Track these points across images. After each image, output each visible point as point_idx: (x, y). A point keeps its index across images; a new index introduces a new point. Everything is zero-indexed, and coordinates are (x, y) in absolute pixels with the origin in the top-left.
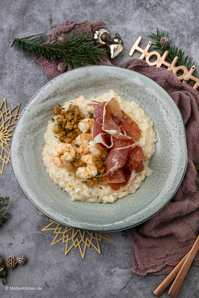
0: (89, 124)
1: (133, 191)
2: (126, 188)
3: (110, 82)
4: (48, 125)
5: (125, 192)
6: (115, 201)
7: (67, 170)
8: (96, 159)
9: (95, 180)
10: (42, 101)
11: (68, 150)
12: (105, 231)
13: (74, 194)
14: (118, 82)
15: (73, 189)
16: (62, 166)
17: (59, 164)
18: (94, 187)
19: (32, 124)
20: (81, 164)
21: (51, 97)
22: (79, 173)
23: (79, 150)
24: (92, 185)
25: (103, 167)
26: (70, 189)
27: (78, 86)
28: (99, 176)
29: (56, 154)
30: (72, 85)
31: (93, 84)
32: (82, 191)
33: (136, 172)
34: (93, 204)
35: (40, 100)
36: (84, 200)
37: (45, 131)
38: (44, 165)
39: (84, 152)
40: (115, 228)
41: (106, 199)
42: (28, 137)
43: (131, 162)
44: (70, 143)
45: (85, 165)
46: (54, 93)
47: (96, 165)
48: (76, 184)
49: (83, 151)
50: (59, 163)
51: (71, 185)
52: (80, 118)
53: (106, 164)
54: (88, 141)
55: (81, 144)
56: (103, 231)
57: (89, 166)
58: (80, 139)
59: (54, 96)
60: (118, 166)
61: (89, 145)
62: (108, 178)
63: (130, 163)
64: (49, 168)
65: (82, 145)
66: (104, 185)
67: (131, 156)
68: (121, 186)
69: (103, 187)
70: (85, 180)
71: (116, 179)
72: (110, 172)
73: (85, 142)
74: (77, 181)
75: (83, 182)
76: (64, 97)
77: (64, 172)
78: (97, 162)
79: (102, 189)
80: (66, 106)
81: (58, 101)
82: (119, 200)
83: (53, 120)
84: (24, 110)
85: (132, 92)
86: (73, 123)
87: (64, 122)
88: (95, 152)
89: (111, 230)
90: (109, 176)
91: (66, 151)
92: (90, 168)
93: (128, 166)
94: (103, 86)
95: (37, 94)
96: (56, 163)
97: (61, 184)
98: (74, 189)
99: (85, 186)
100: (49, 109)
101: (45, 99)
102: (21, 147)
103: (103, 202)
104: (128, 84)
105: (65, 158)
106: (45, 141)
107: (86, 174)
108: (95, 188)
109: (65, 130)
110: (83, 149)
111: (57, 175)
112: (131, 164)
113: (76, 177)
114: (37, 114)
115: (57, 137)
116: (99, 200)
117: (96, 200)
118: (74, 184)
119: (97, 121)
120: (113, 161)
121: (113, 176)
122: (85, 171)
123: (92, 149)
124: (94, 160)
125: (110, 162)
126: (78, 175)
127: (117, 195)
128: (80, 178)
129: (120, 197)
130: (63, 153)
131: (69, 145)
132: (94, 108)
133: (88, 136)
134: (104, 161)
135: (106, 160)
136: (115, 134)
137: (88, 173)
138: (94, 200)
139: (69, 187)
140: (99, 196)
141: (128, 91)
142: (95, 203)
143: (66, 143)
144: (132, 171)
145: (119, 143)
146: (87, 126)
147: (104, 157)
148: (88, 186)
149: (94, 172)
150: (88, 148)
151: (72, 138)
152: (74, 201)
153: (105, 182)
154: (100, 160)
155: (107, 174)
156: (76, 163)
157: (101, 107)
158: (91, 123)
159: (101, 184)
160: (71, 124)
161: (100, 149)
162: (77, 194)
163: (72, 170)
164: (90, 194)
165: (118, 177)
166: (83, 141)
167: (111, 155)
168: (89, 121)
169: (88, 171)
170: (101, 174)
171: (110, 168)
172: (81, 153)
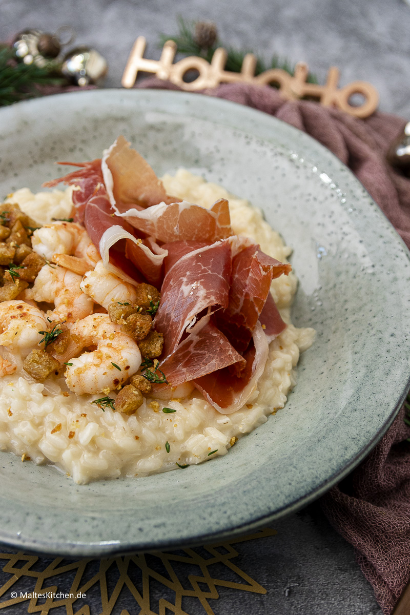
0: (68, 231)
1: (280, 400)
2: (250, 391)
3: (97, 134)
5: (253, 408)
6: (232, 446)
7: (31, 382)
8: (123, 307)
9: (141, 382)
11: (18, 312)
12: (239, 527)
13: (77, 456)
14: (122, 126)
15: (71, 435)
16: (9, 372)
18: (144, 409)
20: (74, 348)
22: (80, 372)
23: (58, 315)
24: (136, 396)
25: (156, 333)
26: (59, 439)
27: (2, 162)
28: (152, 370)
31: (47, 150)
32: (107, 435)
33: (268, 332)
34: (157, 476)
36: (119, 472)
39: (73, 315)
40: (271, 505)
41: (197, 445)
43: (242, 293)
45: (90, 347)
47: (131, 329)
48: (78, 416)
49: (70, 310)
51: (58, 422)
53: (161, 321)
54: (79, 276)
55: (57, 292)
56: (232, 529)
57: (108, 341)
58: (49, 276)
60: (208, 301)
61: (85, 277)
62: (184, 366)
63: (242, 299)
65: (63, 291)
66: (176, 399)
67: (237, 276)
68: (233, 392)
69: (173, 405)
70: (107, 392)
71: (214, 357)
72: (185, 335)
73: (69, 279)
74: (78, 409)
75: (99, 402)
77: (21, 387)
78: (131, 317)
79: (171, 414)
82: (242, 441)
85: (170, 148)
86: (12, 244)
88: (115, 292)
89: (259, 514)
90: (184, 356)
91: (13, 317)
92: (109, 346)
93: (237, 314)
97: (23, 430)
98: (74, 433)
99: (113, 418)
103: (191, 460)
104: (152, 127)
105: (13, 339)
107: (102, 365)
108: (148, 416)
110: (70, 304)
112: (246, 301)
113: (66, 391)
116: (175, 458)
117: (165, 460)
118: (69, 416)
119: (92, 205)
120: (186, 294)
121: (198, 351)
122: (98, 358)
123: (101, 282)
124: (119, 310)
125: (176, 303)
126: (73, 384)
127: (230, 424)
128: (86, 396)
129: (243, 430)
130: (4, 329)
131: (20, 302)
132: (71, 184)
133: (75, 261)
134: (153, 314)
135: (157, 309)
136: (165, 213)
137: (111, 361)
138: (157, 459)
139: (53, 431)
140: (170, 439)
141: (156, 148)
142: (163, 474)
143: (6, 300)
144: (254, 328)
145: (185, 245)
146: (64, 235)
147: (149, 299)
148: (122, 407)
149: (130, 355)
150: (87, 287)
151: (21, 280)
152: (84, 483)
153: (175, 382)
154: (138, 310)
155: (174, 352)
156: (59, 343)
157: (93, 171)
158: (72, 230)
159: (165, 400)
160: (5, 246)
161: (126, 283)
162: (89, 451)
163: (49, 368)
164: (137, 438)
165: (218, 349)
166: (61, 276)
167: (173, 282)
168: (65, 224)
169: (106, 354)
170: (156, 362)
171: (180, 325)
172: (65, 318)
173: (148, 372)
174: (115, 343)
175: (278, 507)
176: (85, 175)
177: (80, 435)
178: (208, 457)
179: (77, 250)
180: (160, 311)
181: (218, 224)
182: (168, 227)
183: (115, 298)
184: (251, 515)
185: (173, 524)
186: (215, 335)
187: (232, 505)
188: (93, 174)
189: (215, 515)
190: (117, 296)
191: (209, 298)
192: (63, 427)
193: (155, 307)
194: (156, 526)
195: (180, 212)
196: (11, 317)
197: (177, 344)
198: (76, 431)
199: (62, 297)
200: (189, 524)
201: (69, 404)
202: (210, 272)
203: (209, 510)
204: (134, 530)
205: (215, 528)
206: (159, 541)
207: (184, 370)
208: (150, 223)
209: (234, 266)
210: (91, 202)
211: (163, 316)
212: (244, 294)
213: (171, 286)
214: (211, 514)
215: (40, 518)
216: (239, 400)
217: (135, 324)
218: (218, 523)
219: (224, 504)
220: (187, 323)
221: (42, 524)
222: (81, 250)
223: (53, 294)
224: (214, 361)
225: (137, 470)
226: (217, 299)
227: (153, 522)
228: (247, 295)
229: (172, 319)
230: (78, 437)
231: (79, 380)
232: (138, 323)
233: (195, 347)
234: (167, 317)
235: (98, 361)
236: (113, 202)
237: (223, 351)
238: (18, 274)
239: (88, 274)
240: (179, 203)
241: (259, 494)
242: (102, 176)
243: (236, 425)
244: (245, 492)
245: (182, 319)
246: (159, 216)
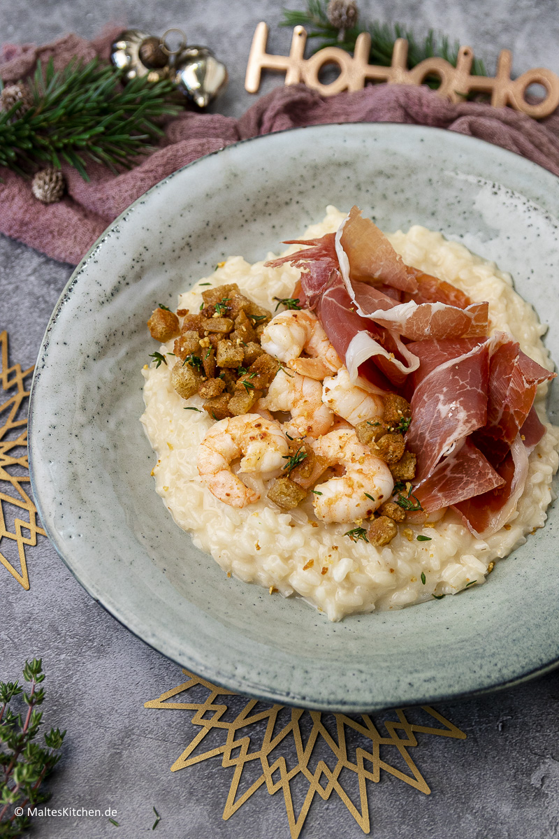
0: (300, 325)
1: (539, 519)
2: (509, 512)
3: (316, 183)
4: (147, 385)
5: (512, 529)
6: (489, 574)
7: (276, 511)
8: (374, 429)
9: (395, 510)
10: (103, 299)
11: (256, 432)
12: (511, 681)
13: (331, 593)
14: (345, 172)
15: (325, 571)
16: (253, 502)
17: (241, 494)
18: (397, 541)
19: (88, 389)
20: (320, 470)
21: (127, 280)
22: (330, 503)
23: (297, 426)
24: (392, 529)
25: (409, 455)
26: (312, 576)
27: (211, 224)
28: (404, 495)
29: (217, 460)
30: (192, 222)
31: (260, 206)
32: (360, 569)
33: (527, 443)
34: (413, 609)
35: (93, 296)
36: (373, 607)
37: (142, 408)
38: (177, 526)
39: (314, 428)
40: (543, 656)
41: (453, 575)
42: (87, 434)
43: (501, 405)
44: (253, 409)
45: (336, 470)
46: (134, 263)
47: (383, 454)
48: (329, 550)
49: (310, 423)
50: (237, 491)
51: (309, 557)
52: (256, 321)
53: (414, 439)
54: (319, 383)
55: (295, 403)
56: (504, 683)
57: (358, 466)
58: (286, 385)
59: (138, 277)
60: (469, 425)
61: (328, 390)
62: (440, 491)
63: (501, 411)
64: (202, 530)
65: (301, 402)
66: (430, 523)
67: (495, 383)
68: (489, 512)
69: (428, 532)
70: (359, 523)
71: (472, 482)
72: (443, 458)
73: (308, 388)
74: (327, 539)
75: (351, 533)
76: (172, 273)
77: (267, 518)
78: (383, 440)
79: (426, 542)
80: (190, 301)
81: (154, 294)
82: (500, 565)
83: (160, 358)
84: (46, 347)
85: (402, 197)
86: (238, 341)
87: (205, 348)
88: (361, 407)
89: (531, 667)
90: (440, 480)
91: (253, 438)
92: (360, 472)
93: (495, 426)
94: (294, 207)
95: (76, 282)
96: (228, 495)
97: (270, 566)
98: (327, 569)
99: (364, 549)
100: (132, 327)
101: (109, 291)
102: (75, 477)
103: (447, 590)
104: (381, 173)
105: (255, 465)
106: (154, 441)
107: (354, 495)
108: (402, 545)
109: (216, 372)
110: (310, 416)
111: (244, 542)
112: (506, 413)
113: (314, 521)
114: (93, 349)
115: (195, 409)
116: (430, 589)
117: (420, 592)
118: (321, 550)
119: (330, 299)
120: (443, 415)
121: (455, 475)
122: (349, 486)
123: (346, 398)
124: (369, 433)
125: (432, 423)
126: (323, 514)
127: (488, 549)
128: (334, 524)
129: (502, 555)
130: (243, 451)
131: (254, 418)
132: (299, 266)
133: (312, 365)
134: (404, 432)
135: (409, 426)
136: (415, 314)
137: (363, 490)
138: (413, 591)
139: (305, 568)
140: (425, 569)
141: (385, 197)
142: (418, 606)
143: (240, 414)
144: (512, 442)
145: (437, 350)
146: (297, 332)
147: (399, 415)
148: (377, 541)
149: (382, 482)
150: (331, 401)
151: (255, 390)
152: (339, 620)
153: (431, 508)
154: (389, 430)
155: (430, 476)
156: (304, 468)
157: (324, 252)
158: (303, 322)
159: (418, 525)
160: (232, 345)
161: (372, 395)
162: (343, 587)
163: (297, 499)
164: (392, 571)
165: (477, 473)
166: (298, 386)
167: (427, 397)
168: (295, 316)
169: (357, 482)
170: (409, 485)
171: (437, 448)
172: (305, 433)
173: (400, 498)
174: (365, 467)
175: (551, 658)
176: (316, 256)
177: (334, 572)
178: (465, 587)
179: (310, 345)
180: (412, 429)
181: (473, 322)
182: (418, 329)
183: (362, 415)
184: (523, 667)
185: (443, 679)
186: (474, 456)
187: (502, 656)
188: (325, 256)
189: (485, 668)
190: (364, 412)
191: (470, 422)
192: (315, 563)
193: (406, 424)
194: (425, 681)
195: (433, 313)
196: (250, 438)
197: (432, 469)
198: (330, 567)
199: (301, 408)
200: (459, 677)
201: (317, 535)
202: (469, 388)
203: (479, 662)
204: (404, 685)
205: (487, 682)
206: (430, 697)
207: (440, 495)
208: (398, 324)
209: (492, 371)
210: (327, 295)
211: (416, 435)
212: (504, 406)
213: (426, 402)
214: (481, 667)
215: (307, 672)
216: (496, 521)
217: (387, 448)
218: (489, 677)
219: (494, 654)
220: (445, 448)
221: (311, 679)
222: (314, 346)
223: (290, 405)
224: (472, 486)
225: (391, 603)
226: (478, 422)
227: (423, 676)
228: (507, 407)
229: (426, 440)
230: (332, 572)
231: (330, 511)
232: (391, 448)
233: (451, 470)
234: (421, 437)
235: (349, 491)
236: (352, 294)
237: (482, 475)
238: (252, 385)
239: (329, 383)
240: (432, 304)
241: (530, 643)
242: (336, 258)
243: (494, 550)
244: (514, 640)
245: (439, 441)
246: (408, 317)
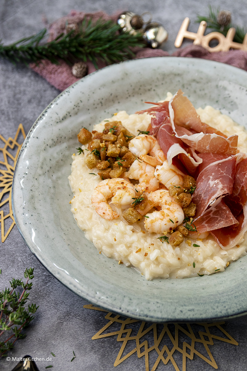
0: (148, 141)
2: (239, 238)
3: (164, 82)
4: (74, 163)
5: (240, 247)
6: (227, 267)
7: (126, 224)
8: (177, 189)
9: (184, 230)
10: (58, 121)
11: (121, 186)
12: (232, 315)
13: (148, 266)
14: (178, 79)
16: (115, 218)
17: (110, 214)
18: (183, 245)
19: (45, 159)
20: (149, 207)
21: (70, 114)
22: (152, 222)
23: (141, 187)
24: (181, 238)
25: (193, 204)
26: (140, 256)
27: (113, 95)
28: (189, 223)
29: (101, 197)
30: (104, 93)
31: (137, 90)
32: (164, 256)
34: (188, 279)
35: (54, 118)
36: (168, 276)
37: (70, 173)
38: (78, 228)
39: (149, 188)
41: (209, 265)
42: (41, 179)
43: (240, 186)
44: (121, 176)
45: (157, 208)
46: (75, 107)
47: (180, 202)
48: (149, 245)
49: (148, 186)
50: (109, 212)
51: (139, 247)
52: (127, 138)
53: (196, 197)
54: (154, 168)
55: (141, 175)
56: (228, 316)
57: (168, 207)
58: (138, 166)
59: (76, 114)
60: (223, 191)
61: (157, 170)
62: (206, 223)
63: (240, 189)
64: (90, 230)
65: (144, 175)
66: (200, 239)
67: (238, 176)
68: (230, 238)
69: (199, 243)
70: (165, 233)
71: (222, 220)
72: (209, 207)
73: (148, 169)
74: (149, 240)
75: (161, 238)
76: (92, 115)
77: (122, 226)
78: (181, 195)
79: (197, 248)
80: (99, 128)
81: (82, 123)
82: (232, 264)
83: (81, 151)
84: (28, 138)
85: (203, 93)
86: (118, 145)
87: (102, 147)
88: (172, 179)
89: (243, 310)
90: (207, 218)
91: (119, 188)
92: (168, 209)
93: (236, 196)
94: (152, 92)
95: (46, 112)
96: (104, 213)
97: (121, 249)
98: (147, 254)
99: (167, 247)
100: (71, 136)
101: (61, 117)
102: (32, 197)
103: (205, 272)
104: (194, 80)
105: (119, 200)
106: (73, 188)
107: (164, 220)
108: (185, 247)
109: (106, 158)
110: (148, 182)
111: (109, 237)
112: (242, 190)
113: (144, 231)
114: (50, 142)
115: (94, 174)
116: (197, 270)
117: (192, 271)
118: (146, 244)
119: (163, 129)
120: (211, 186)
121: (215, 216)
122: (162, 215)
123: (166, 174)
124: (175, 191)
125: (205, 190)
126: (148, 227)
127: (227, 255)
128: (154, 234)
129: (234, 259)
130: (114, 194)
131: (121, 180)
132: (151, 114)
133: (152, 159)
134: (192, 193)
135: (194, 191)
136: (203, 139)
137: (169, 218)
138: (188, 270)
139: (137, 252)
140: (195, 261)
141: (195, 92)
142: (190, 278)
143: (115, 177)
144: (244, 205)
145: (211, 157)
146: (146, 143)
147: (190, 185)
148: (173, 243)
149: (178, 215)
150: (158, 175)
151: (123, 167)
152: (150, 280)
153: (201, 231)
154: (185, 191)
155: (202, 215)
156: (142, 205)
157: (163, 109)
158: (150, 140)
159: (194, 239)
160: (115, 147)
161: (178, 175)
162: (154, 264)
163: (137, 218)
164: (179, 259)
165: (225, 216)
166: (144, 167)
167: (204, 177)
168: (146, 137)
169: (166, 214)
170: (191, 219)
171: (207, 202)
172: (145, 190)
173: (187, 224)
174: (171, 207)
176: (159, 110)
177: (151, 255)
178: (214, 272)
179: (152, 151)
180: (196, 192)
181: (230, 146)
182: (203, 146)
183: (172, 183)
184: (238, 310)
185: (198, 310)
186: (225, 208)
187: (228, 303)
188: (164, 110)
189: (220, 308)
190: (173, 182)
191: (224, 190)
192: (142, 250)
193: (193, 190)
194: (189, 310)
195: (211, 139)
196: (118, 188)
197: (204, 212)
198: (149, 253)
199: (144, 178)
200: (206, 311)
201: (145, 237)
202: (225, 174)
203: (217, 304)
204: (178, 311)
205: (219, 315)
206: (190, 318)
207: (206, 225)
208: (194, 143)
209: (237, 170)
210: (162, 127)
211: (198, 195)
212: (241, 186)
213: (203, 180)
214: (217, 307)
215: (131, 299)
216: (233, 242)
217: (183, 199)
218: (221, 312)
219: (224, 302)
220: (210, 201)
221: (132, 303)
222: (154, 152)
223: (139, 176)
224: (222, 222)
225: (177, 275)
226: (228, 190)
227: (188, 308)
228: (243, 187)
229: (202, 197)
230: (149, 256)
231: (152, 226)
232: (185, 199)
233: (213, 213)
234: (200, 196)
235: (162, 217)
236: (174, 128)
237: (228, 217)
238: (122, 164)
239: (158, 167)
240: (211, 134)
241: (243, 299)
242: (168, 112)
243: (230, 256)
244: (235, 297)
245: (208, 198)
246: (199, 140)
